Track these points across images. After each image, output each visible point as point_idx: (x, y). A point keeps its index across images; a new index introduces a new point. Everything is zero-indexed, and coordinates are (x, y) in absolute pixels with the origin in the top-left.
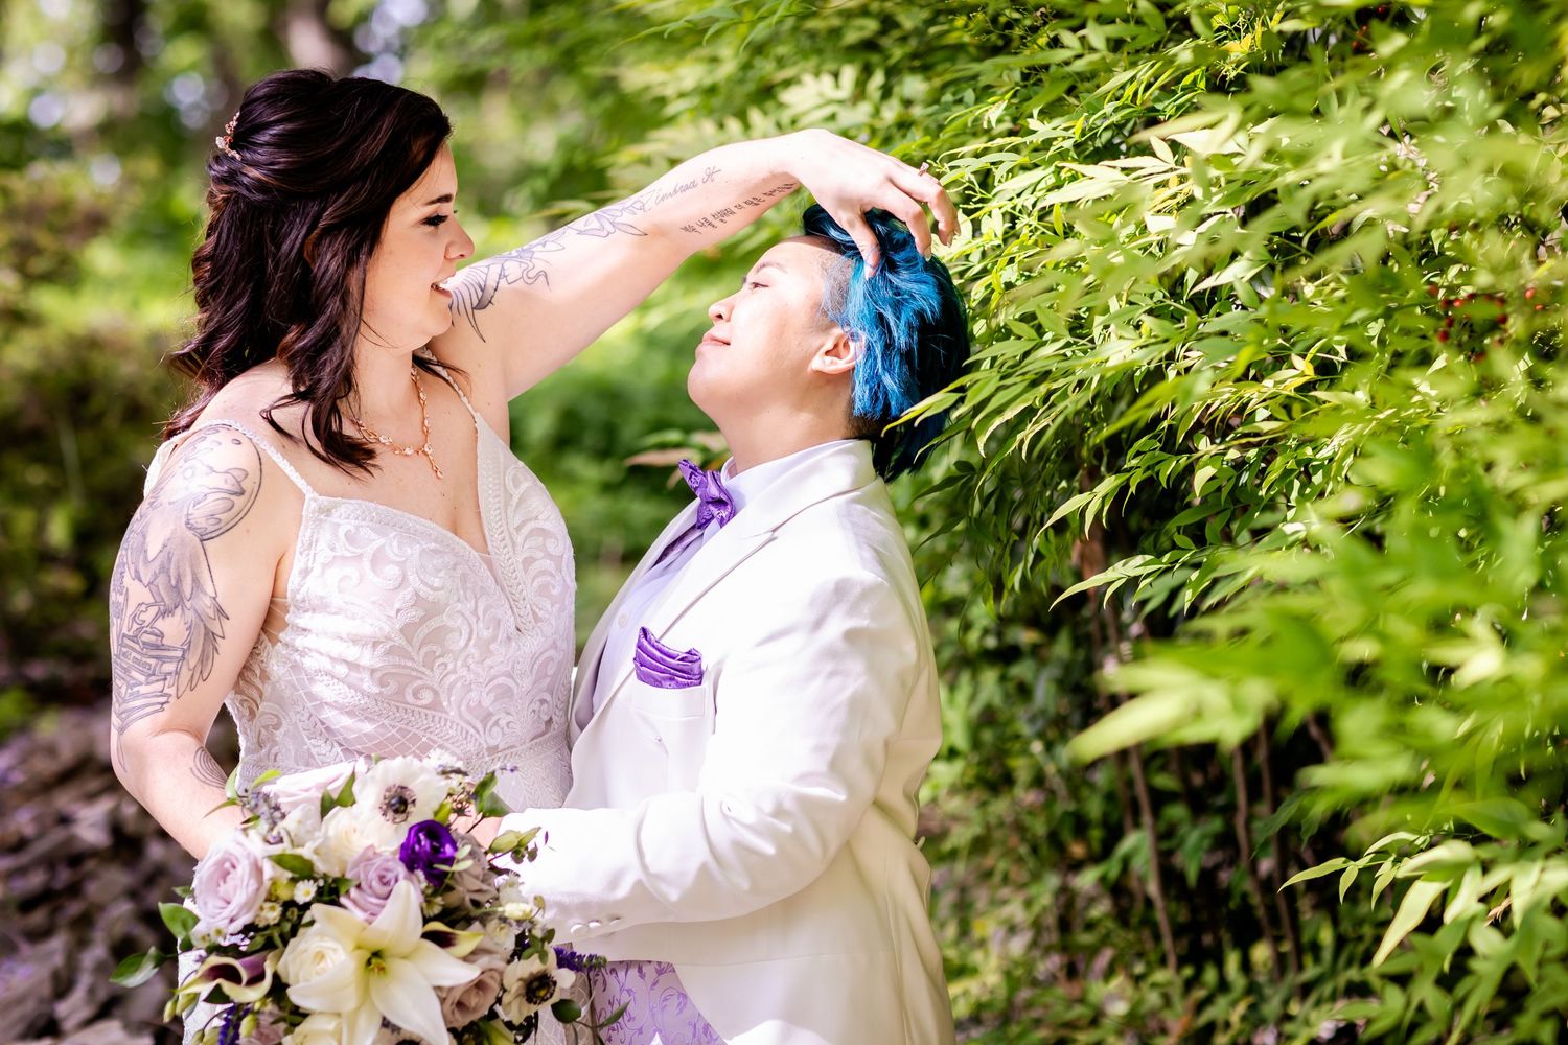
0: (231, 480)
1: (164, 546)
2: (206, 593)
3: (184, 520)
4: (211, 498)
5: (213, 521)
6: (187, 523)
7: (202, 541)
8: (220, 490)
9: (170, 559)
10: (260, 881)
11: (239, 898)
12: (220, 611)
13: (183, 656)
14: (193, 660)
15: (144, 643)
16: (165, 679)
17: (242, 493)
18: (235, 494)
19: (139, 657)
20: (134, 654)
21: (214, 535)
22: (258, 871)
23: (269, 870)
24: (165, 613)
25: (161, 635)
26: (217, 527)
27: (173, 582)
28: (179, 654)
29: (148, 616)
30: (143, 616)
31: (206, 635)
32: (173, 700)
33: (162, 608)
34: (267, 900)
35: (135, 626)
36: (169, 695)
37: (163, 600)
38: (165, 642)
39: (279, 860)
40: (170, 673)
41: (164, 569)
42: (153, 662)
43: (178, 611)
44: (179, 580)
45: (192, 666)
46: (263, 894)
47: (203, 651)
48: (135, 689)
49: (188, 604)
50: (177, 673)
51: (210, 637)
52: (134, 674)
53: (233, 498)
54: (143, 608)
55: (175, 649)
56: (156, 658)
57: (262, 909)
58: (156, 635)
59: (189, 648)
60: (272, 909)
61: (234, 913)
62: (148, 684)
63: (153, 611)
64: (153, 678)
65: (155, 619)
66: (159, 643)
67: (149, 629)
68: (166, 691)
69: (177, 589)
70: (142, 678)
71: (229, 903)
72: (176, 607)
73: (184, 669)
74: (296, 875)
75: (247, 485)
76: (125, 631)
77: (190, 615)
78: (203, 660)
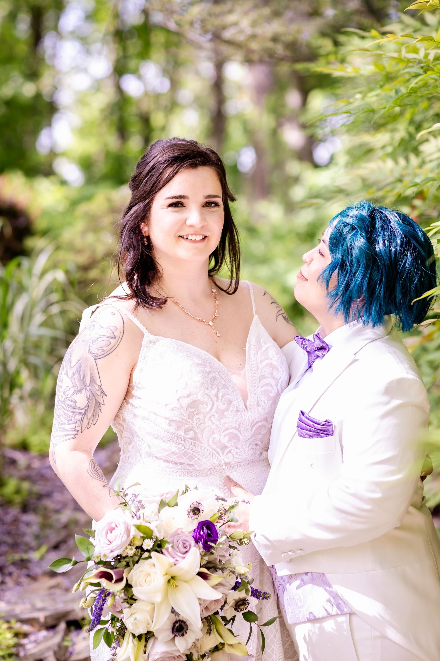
0: (110, 332)
1: (79, 361)
2: (96, 384)
3: (88, 349)
4: (100, 339)
5: (100, 351)
6: (89, 351)
7: (95, 359)
8: (104, 336)
9: (80, 367)
10: (128, 536)
11: (117, 542)
12: (103, 392)
13: (85, 413)
14: (89, 414)
15: (67, 405)
16: (76, 423)
17: (115, 338)
18: (111, 338)
19: (65, 411)
20: (63, 409)
21: (101, 357)
22: (128, 531)
23: (133, 532)
24: (78, 392)
25: (76, 402)
26: (103, 353)
27: (82, 378)
28: (83, 411)
29: (70, 392)
30: (68, 392)
31: (96, 403)
32: (79, 433)
33: (76, 389)
34: (130, 545)
35: (64, 397)
36: (78, 431)
37: (77, 386)
38: (77, 405)
39: (138, 527)
40: (79, 420)
41: (78, 372)
42: (71, 414)
43: (84, 391)
44: (84, 377)
45: (89, 417)
46: (129, 542)
47: (94, 411)
48: (63, 426)
49: (88, 388)
50: (82, 420)
51: (98, 404)
52: (62, 419)
53: (111, 340)
54: (68, 388)
55: (82, 409)
56: (73, 412)
57: (126, 548)
58: (73, 402)
59: (88, 409)
60: (131, 549)
61: (114, 548)
62: (69, 424)
63: (72, 390)
64: (71, 422)
65: (73, 394)
66: (74, 405)
67: (70, 399)
68: (77, 428)
69: (83, 381)
70: (66, 422)
71: (111, 543)
72: (82, 390)
73: (85, 419)
74: (145, 536)
75: (117, 334)
76: (60, 398)
77: (89, 393)
78: (93, 415)
